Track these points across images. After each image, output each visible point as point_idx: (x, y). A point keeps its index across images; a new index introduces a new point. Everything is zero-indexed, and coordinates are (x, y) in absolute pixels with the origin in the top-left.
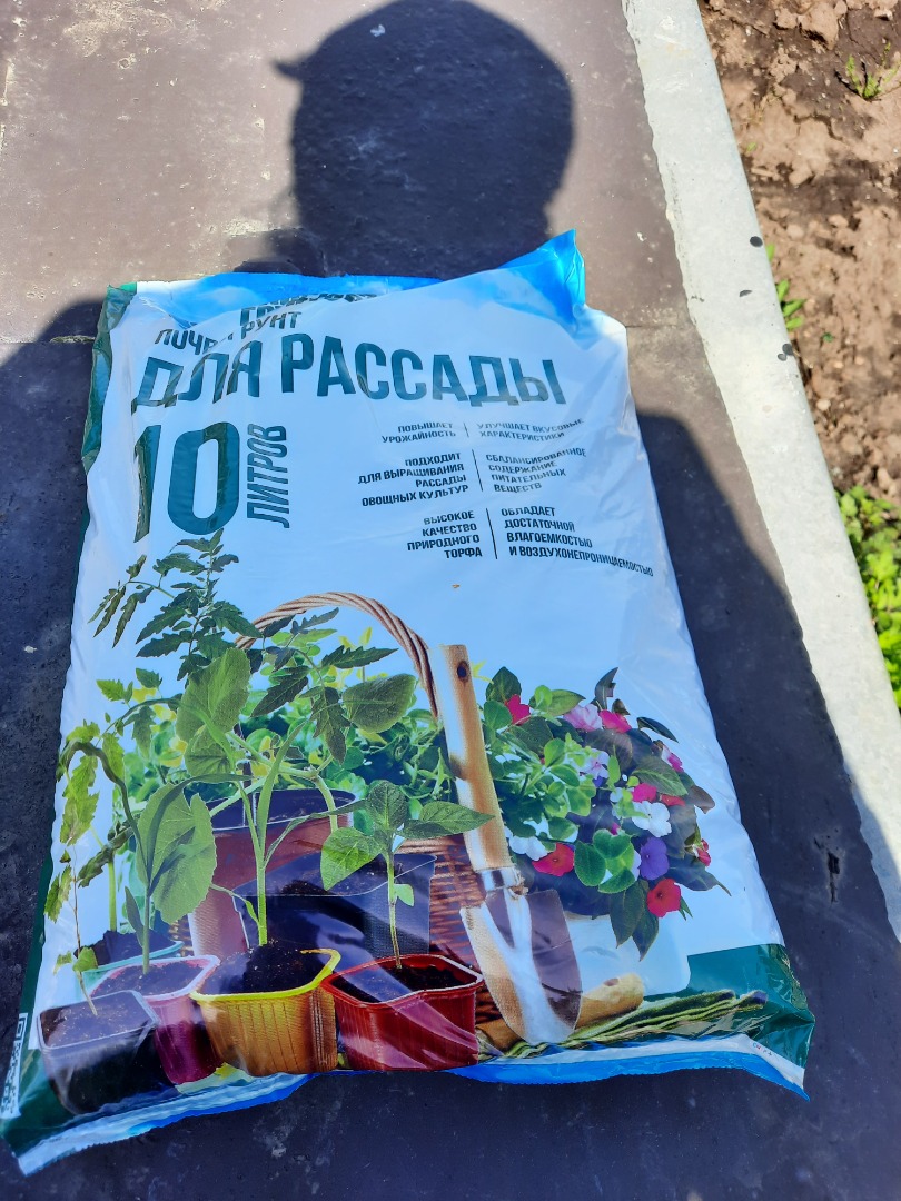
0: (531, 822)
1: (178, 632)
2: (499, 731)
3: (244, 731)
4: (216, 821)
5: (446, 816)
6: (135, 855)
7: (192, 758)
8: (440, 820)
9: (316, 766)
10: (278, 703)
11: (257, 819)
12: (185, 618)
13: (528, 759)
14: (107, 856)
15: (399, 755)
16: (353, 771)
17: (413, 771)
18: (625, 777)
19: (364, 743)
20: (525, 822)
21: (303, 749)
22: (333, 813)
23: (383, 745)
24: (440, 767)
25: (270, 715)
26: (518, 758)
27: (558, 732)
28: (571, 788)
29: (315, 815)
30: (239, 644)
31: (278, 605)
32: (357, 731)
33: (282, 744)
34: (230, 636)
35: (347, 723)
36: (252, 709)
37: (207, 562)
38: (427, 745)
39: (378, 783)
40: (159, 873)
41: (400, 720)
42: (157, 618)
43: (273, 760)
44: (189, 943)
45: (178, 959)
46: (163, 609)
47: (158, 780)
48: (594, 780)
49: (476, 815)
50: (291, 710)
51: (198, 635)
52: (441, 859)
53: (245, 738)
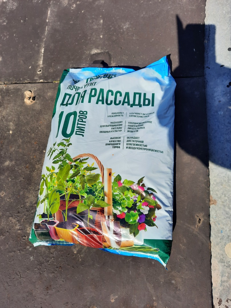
0: (118, 207)
1: (59, 159)
2: (115, 188)
3: (67, 181)
4: (61, 198)
5: (102, 204)
6: (48, 201)
7: (58, 185)
8: (100, 204)
9: (79, 190)
10: (74, 177)
11: (67, 198)
12: (61, 157)
13: (120, 194)
14: (44, 200)
15: (94, 190)
16: (85, 192)
17: (97, 194)
18: (141, 200)
19: (88, 187)
20: (117, 207)
21: (77, 186)
22: (81, 200)
23: (91, 188)
24: (102, 193)
25: (72, 179)
26: (119, 194)
27: (128, 189)
28: (128, 201)
29: (77, 200)
30: (69, 163)
31: (78, 155)
32: (87, 184)
33: (73, 185)
34: (68, 161)
35: (86, 182)
36: (69, 177)
37: (67, 144)
38: (100, 189)
39: (89, 195)
40: (51, 205)
41: (96, 183)
42: (56, 156)
43: (71, 188)
44: (55, 218)
45: (53, 220)
46: (57, 154)
47: (53, 188)
48: (134, 200)
49: (107, 204)
50: (76, 178)
51: (62, 161)
52: (99, 212)
53: (67, 182)
